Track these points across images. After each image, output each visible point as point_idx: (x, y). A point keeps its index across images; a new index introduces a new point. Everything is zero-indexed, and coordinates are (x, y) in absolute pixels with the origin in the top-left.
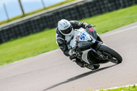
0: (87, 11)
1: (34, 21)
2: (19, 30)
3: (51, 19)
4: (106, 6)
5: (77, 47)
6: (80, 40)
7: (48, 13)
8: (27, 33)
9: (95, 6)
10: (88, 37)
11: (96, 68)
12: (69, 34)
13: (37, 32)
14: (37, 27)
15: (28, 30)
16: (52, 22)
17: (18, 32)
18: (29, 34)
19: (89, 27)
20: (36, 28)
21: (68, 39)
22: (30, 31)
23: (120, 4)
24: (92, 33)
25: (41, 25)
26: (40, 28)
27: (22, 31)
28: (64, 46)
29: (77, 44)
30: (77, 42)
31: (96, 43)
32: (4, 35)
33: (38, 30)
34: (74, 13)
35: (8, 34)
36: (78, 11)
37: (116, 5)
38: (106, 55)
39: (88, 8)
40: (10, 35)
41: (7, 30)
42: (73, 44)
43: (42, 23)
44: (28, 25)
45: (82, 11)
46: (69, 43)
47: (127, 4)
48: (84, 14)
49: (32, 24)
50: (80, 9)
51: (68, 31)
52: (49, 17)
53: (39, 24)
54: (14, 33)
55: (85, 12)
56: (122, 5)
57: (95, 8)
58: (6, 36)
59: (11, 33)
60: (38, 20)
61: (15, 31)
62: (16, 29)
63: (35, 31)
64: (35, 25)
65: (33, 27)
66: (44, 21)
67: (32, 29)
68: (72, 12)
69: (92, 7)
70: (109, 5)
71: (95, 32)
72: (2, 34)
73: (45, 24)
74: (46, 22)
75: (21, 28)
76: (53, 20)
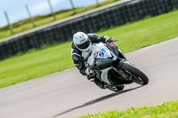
2: (112, 17)
3: (153, 3)
5: (95, 65)
6: (99, 57)
8: (122, 22)
10: (108, 53)
13: (135, 20)
14: (136, 13)
15: (123, 18)
16: (154, 8)
17: (110, 21)
18: (124, 23)
19: (110, 41)
20: (133, 16)
21: (85, 55)
22: (127, 19)
24: (113, 49)
25: (141, 12)
26: (139, 14)
27: (116, 19)
28: (80, 63)
29: (95, 62)
30: (96, 59)
31: (118, 60)
32: (92, 24)
33: (137, 17)
35: (97, 22)
40: (101, 24)
41: (95, 17)
42: (91, 61)
43: (142, 8)
44: (124, 11)
49: (129, 10)
51: (85, 45)
53: (137, 10)
54: (105, 22)
58: (95, 25)
59: (102, 21)
61: (107, 19)
62: (108, 16)
63: (132, 19)
64: (132, 11)
65: (130, 14)
66: (144, 6)
67: (129, 17)
71: (117, 47)
72: (89, 22)
73: (146, 10)
74: (147, 7)
75: (114, 15)
76: (156, 5)
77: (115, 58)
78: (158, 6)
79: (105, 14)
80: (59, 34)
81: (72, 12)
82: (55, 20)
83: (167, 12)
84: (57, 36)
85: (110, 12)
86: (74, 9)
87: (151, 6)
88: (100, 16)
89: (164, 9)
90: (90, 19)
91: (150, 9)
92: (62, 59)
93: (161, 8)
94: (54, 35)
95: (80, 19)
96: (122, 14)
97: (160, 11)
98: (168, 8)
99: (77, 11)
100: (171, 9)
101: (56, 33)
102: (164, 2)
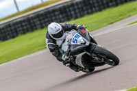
0: (39, 22)
3: (3, 31)
4: (57, 17)
5: (70, 51)
6: (72, 43)
9: (47, 17)
10: (81, 39)
11: (91, 71)
16: (4, 35)
23: (71, 15)
29: (69, 48)
30: (70, 46)
36: (30, 23)
37: (67, 16)
38: (101, 58)
39: (40, 20)
42: (65, 48)
45: (34, 22)
46: (61, 47)
47: (78, 14)
48: (35, 26)
50: (32, 21)
55: (36, 24)
56: (74, 16)
57: (46, 20)
68: (24, 24)
69: (44, 19)
70: (61, 16)
76: (5, 32)
78: (7, 33)
83: (13, 37)
87: (2, 33)
89: (11, 35)
93: (9, 35)
97: (8, 37)
98: (15, 34)
100: (17, 35)
102: (11, 30)
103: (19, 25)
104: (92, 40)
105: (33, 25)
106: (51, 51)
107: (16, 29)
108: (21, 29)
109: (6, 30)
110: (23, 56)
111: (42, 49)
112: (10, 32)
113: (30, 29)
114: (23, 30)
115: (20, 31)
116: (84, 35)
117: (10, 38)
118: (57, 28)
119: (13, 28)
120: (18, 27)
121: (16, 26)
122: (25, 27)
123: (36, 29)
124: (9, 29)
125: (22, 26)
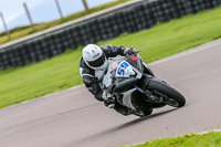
0: (189, 3)
1: (103, 21)
2: (80, 35)
3: (131, 17)
5: (114, 86)
6: (117, 75)
7: (127, 7)
10: (130, 70)
12: (101, 67)
14: (109, 30)
15: (94, 36)
16: (132, 23)
17: (77, 40)
20: (107, 33)
21: (98, 74)
22: (98, 38)
24: (136, 64)
25: (115, 27)
26: (113, 31)
27: (84, 37)
28: (94, 86)
29: (113, 82)
30: (114, 79)
32: (55, 44)
33: (110, 35)
34: (168, 8)
35: (61, 42)
36: (175, 5)
38: (159, 96)
40: (66, 44)
41: (59, 36)
42: (107, 82)
43: (117, 24)
44: (94, 27)
45: (181, 3)
46: (102, 80)
48: (183, 9)
49: (101, 26)
51: (99, 62)
52: (127, 14)
53: (111, 26)
54: (71, 41)
58: (59, 46)
59: (67, 40)
60: (109, 19)
61: (73, 38)
62: (75, 34)
63: (104, 36)
64: (105, 27)
65: (103, 31)
66: (120, 20)
67: (101, 34)
68: (165, 5)
72: (51, 42)
73: (122, 26)
74: (124, 22)
75: (83, 32)
76: (134, 19)
77: (139, 76)
78: (137, 21)
79: (71, 31)
80: (15, 57)
81: (30, 30)
82: (9, 40)
83: (148, 27)
84: (13, 60)
85: (77, 29)
86: (32, 26)
87: (129, 20)
88: (65, 34)
89: (144, 24)
90: (53, 37)
91: (128, 24)
92: (19, 88)
93: (141, 22)
94: (9, 59)
95: (41, 38)
96: (92, 31)
97: (139, 26)
98: (150, 22)
99: (36, 27)
100: (154, 24)
101: (11, 56)
102: (145, 15)
103: (158, 7)
104: (146, 71)
105: (180, 7)
106: (88, 85)
107: (152, 14)
108: (160, 13)
109: (136, 15)
110: (164, 57)
111: (194, 46)
112: (143, 19)
113: (175, 15)
114: (164, 15)
115: (159, 16)
116: (134, 63)
117: (143, 28)
118: (96, 53)
119: (147, 11)
120: (156, 11)
121: (153, 9)
122: (167, 11)
123: (185, 14)
124: (141, 13)
125: (162, 9)
